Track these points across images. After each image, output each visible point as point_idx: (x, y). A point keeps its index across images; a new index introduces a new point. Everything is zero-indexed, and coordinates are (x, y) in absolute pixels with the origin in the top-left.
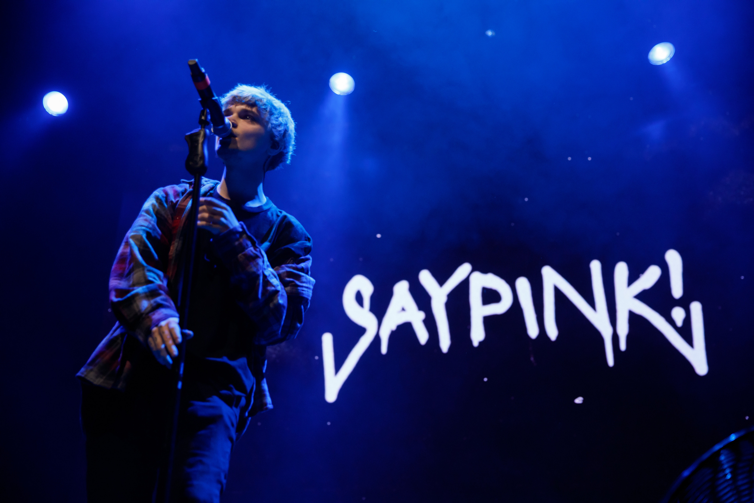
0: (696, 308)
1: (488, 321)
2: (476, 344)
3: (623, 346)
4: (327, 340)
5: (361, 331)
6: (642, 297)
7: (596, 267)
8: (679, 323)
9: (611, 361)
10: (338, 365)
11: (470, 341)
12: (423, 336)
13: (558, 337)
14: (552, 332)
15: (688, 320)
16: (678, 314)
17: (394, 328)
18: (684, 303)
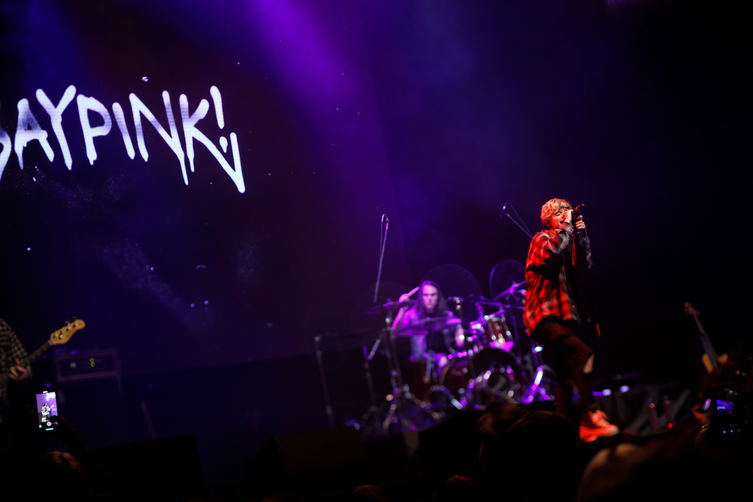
0: (233, 137)
1: (97, 140)
2: (92, 163)
3: (193, 169)
6: (199, 126)
7: (166, 96)
8: (225, 151)
9: (187, 182)
11: (88, 160)
12: (50, 155)
13: (149, 159)
14: (145, 155)
15: (229, 147)
16: (223, 141)
17: (25, 145)
18: (226, 133)
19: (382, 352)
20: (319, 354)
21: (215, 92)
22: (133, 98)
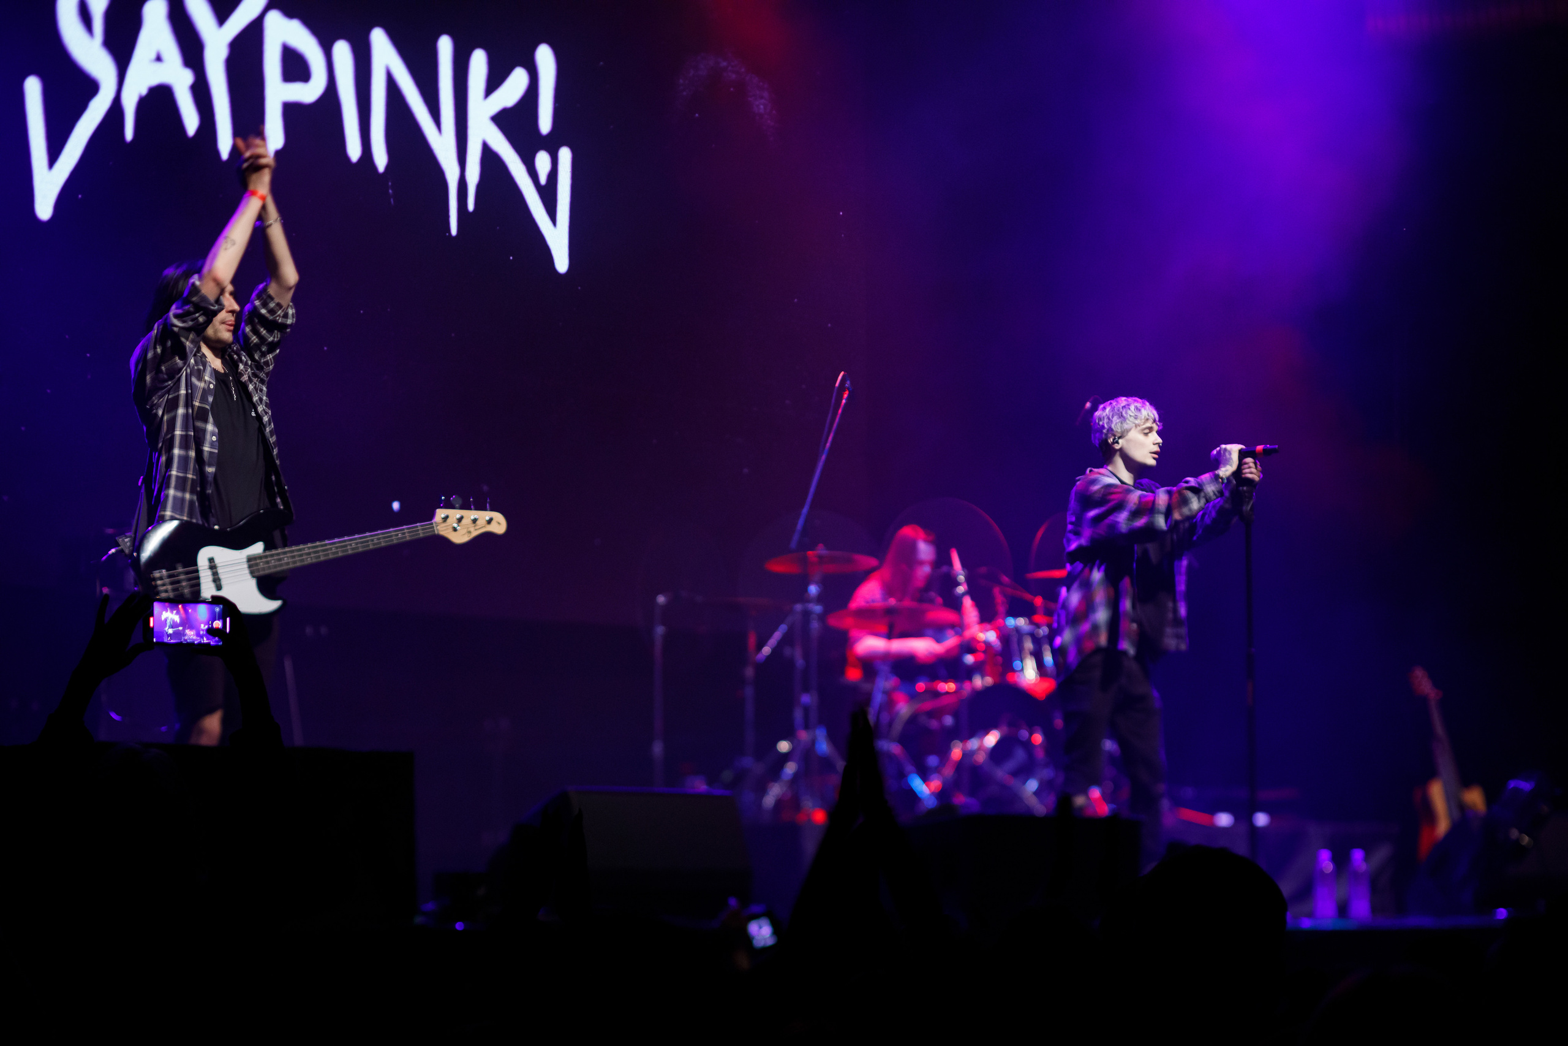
0: (565, 155)
1: (291, 110)
3: (471, 206)
4: (33, 88)
5: (91, 87)
6: (501, 119)
7: (445, 46)
8: (543, 180)
9: (454, 231)
10: (55, 150)
12: (191, 122)
13: (387, 167)
14: (381, 159)
15: (553, 175)
16: (543, 161)
17: (144, 91)
18: (551, 145)
19: (787, 651)
20: (660, 630)
21: (545, 57)
22: (379, 38)
